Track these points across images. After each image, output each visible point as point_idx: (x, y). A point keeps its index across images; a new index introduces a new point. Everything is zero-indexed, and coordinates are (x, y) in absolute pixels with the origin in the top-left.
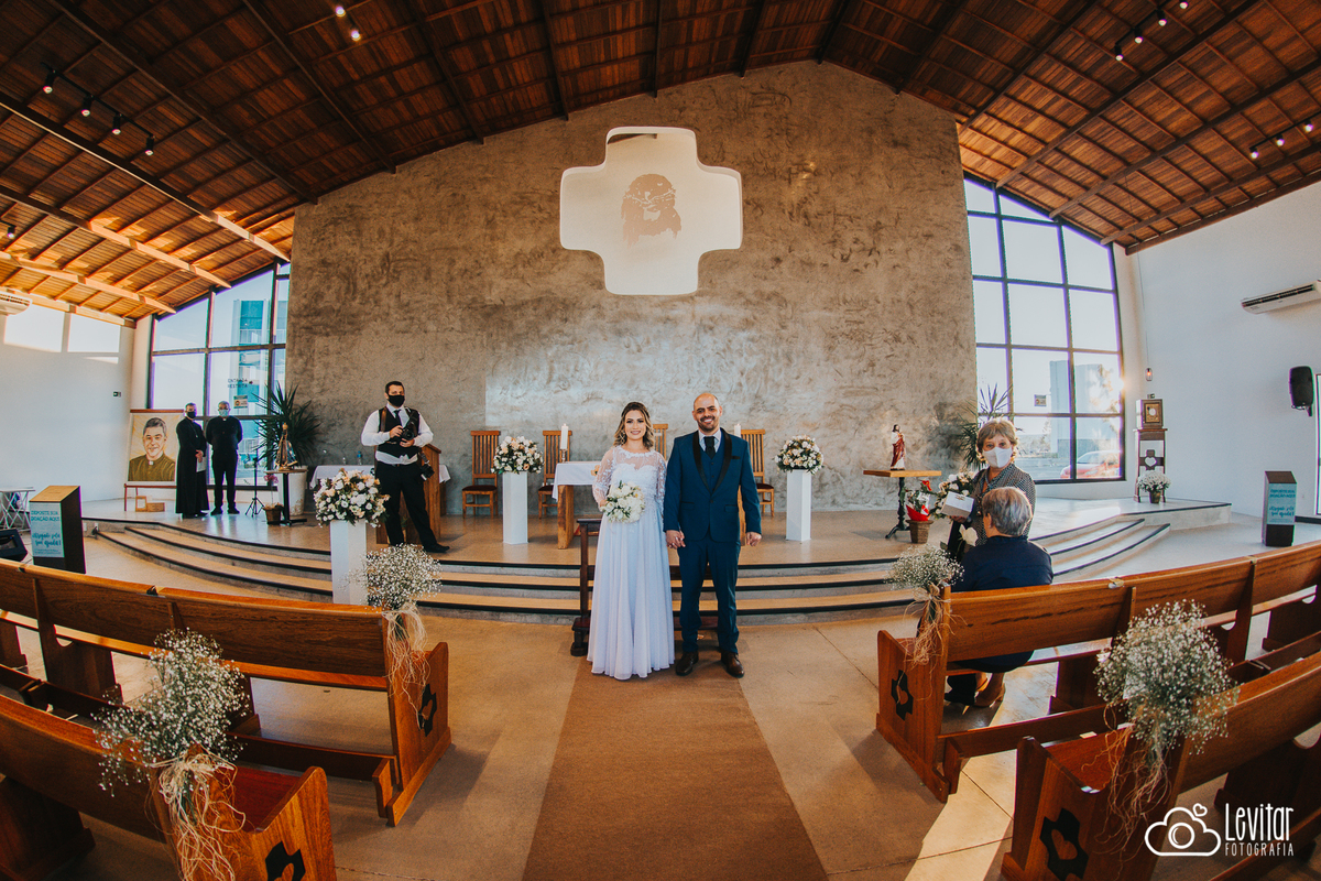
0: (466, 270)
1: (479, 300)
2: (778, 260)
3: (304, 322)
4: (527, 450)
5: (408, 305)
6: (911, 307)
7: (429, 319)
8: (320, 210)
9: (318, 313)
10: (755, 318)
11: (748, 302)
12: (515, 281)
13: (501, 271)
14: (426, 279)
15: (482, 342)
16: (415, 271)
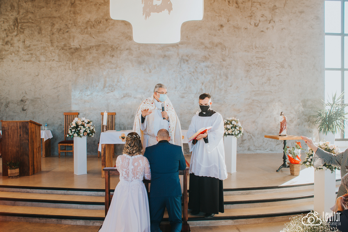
0: (61, 29)
1: (68, 45)
2: (222, 26)
4: (86, 125)
5: (29, 47)
6: (291, 50)
7: (41, 54)
10: (209, 56)
11: (206, 47)
12: (87, 35)
13: (79, 30)
14: (39, 33)
15: (69, 67)
16: (33, 29)
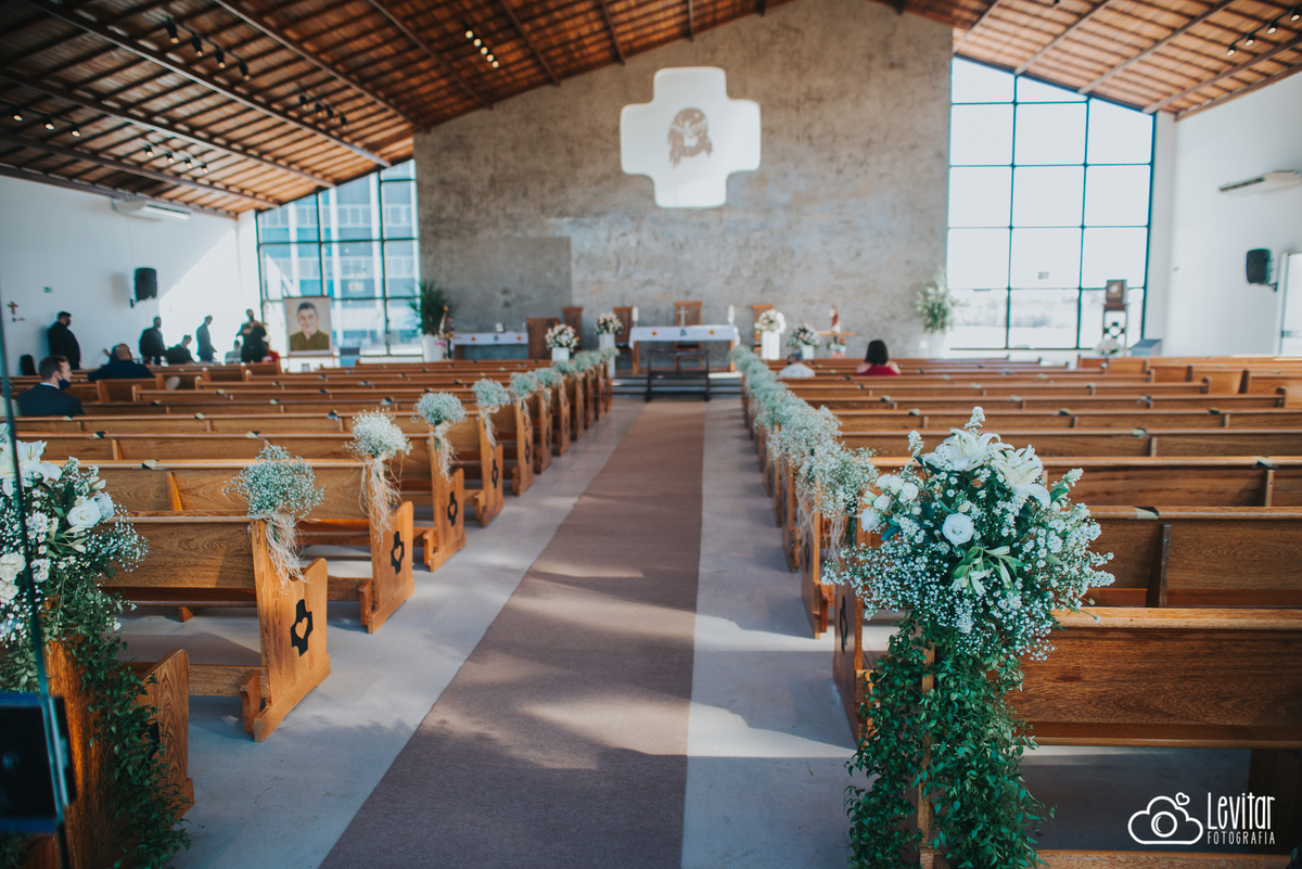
0: (554, 190)
3: (430, 228)
4: (614, 320)
8: (434, 138)
9: (441, 221)
13: (580, 189)
16: (516, 190)
